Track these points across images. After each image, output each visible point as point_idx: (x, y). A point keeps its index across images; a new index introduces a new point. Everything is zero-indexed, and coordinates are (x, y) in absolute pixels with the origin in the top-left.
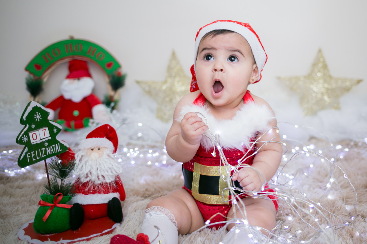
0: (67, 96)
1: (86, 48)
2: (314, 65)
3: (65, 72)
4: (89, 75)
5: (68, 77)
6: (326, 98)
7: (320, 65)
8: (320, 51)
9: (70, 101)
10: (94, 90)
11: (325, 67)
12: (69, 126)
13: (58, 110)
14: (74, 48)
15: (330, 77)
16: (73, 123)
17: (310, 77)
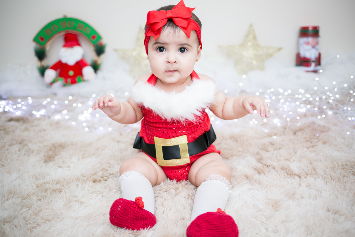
0: (64, 61)
1: (76, 25)
2: (247, 36)
3: (62, 42)
4: (78, 44)
5: (65, 46)
6: (255, 62)
7: (251, 37)
8: (251, 26)
9: (66, 65)
10: (83, 56)
11: (255, 38)
12: (67, 82)
13: (59, 71)
14: (67, 24)
15: (258, 46)
16: (69, 80)
17: (243, 45)
